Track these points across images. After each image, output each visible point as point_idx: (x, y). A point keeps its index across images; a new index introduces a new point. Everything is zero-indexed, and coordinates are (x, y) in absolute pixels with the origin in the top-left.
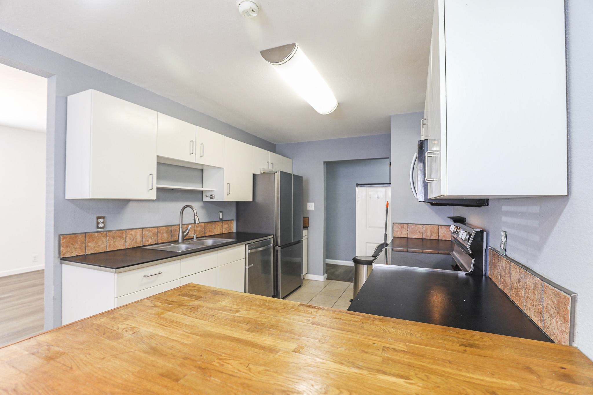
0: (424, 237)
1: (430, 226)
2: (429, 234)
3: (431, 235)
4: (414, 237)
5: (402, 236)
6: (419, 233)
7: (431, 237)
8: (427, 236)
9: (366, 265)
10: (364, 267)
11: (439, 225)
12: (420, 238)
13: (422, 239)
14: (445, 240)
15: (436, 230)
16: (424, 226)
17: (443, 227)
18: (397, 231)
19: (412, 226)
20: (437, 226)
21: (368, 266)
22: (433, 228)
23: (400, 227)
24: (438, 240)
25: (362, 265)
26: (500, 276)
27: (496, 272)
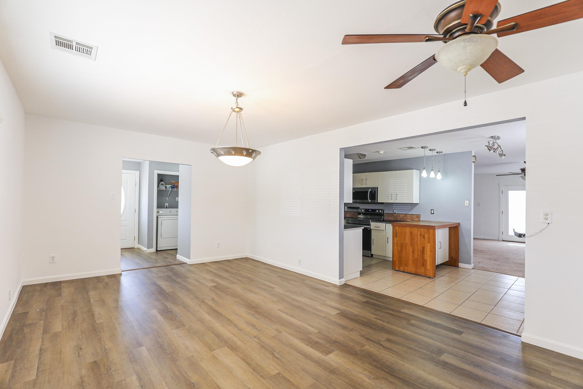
26: (394, 218)
27: (391, 217)
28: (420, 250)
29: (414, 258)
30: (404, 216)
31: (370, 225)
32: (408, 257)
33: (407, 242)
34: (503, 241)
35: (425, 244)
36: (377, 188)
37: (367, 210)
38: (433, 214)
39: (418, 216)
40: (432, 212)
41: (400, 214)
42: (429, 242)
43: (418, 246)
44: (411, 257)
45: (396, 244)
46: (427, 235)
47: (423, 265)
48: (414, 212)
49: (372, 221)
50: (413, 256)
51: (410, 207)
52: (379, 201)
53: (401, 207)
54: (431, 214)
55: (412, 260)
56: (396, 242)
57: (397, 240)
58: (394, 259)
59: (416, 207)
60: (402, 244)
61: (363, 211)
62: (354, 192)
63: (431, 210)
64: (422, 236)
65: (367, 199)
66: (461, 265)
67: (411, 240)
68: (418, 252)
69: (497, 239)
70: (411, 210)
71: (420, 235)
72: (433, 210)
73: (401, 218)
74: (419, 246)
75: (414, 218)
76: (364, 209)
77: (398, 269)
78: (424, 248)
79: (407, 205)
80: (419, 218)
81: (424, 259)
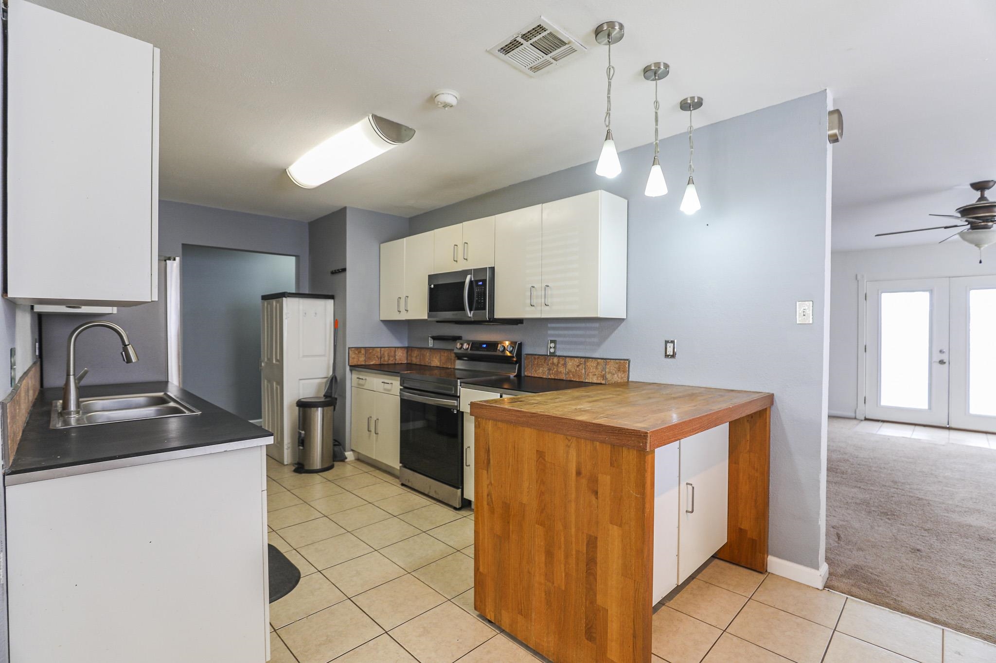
0: (382, 362)
1: (387, 349)
2: (386, 358)
3: (389, 359)
4: (372, 363)
5: (359, 364)
6: (377, 359)
7: (388, 361)
8: (384, 361)
9: (321, 407)
10: (318, 410)
11: (395, 347)
12: (378, 363)
13: (379, 364)
14: (401, 364)
15: (393, 353)
16: (382, 349)
17: (399, 349)
18: (354, 358)
19: (369, 350)
20: (394, 349)
21: (325, 408)
22: (391, 351)
23: (356, 352)
24: (395, 364)
25: (315, 409)
26: (549, 370)
27: (541, 369)
28: (578, 552)
29: (553, 583)
30: (578, 366)
31: (456, 397)
32: (529, 572)
33: (525, 500)
34: (866, 419)
35: (597, 523)
36: (492, 269)
37: (476, 345)
38: (673, 356)
39: (623, 365)
40: (670, 352)
41: (567, 359)
42: (617, 519)
43: (566, 527)
44: (539, 578)
45: (485, 503)
46: (608, 478)
47: (590, 634)
48: (609, 349)
49: (467, 384)
50: (549, 576)
51: (596, 332)
52: (500, 313)
53: (571, 332)
54: (667, 356)
55: (543, 595)
56: (485, 494)
57: (491, 483)
58: (481, 570)
59: (616, 332)
60: (506, 507)
61: (465, 346)
62: (432, 286)
63: (667, 342)
64: (584, 481)
65: (463, 309)
66: (775, 564)
67: (542, 494)
68: (567, 557)
69: (852, 415)
70: (599, 344)
71: (579, 473)
72: (673, 342)
73: (570, 371)
74: (573, 530)
75: (609, 373)
76: (468, 342)
77: (493, 615)
78: (592, 543)
79: (589, 325)
80: (624, 372)
81: (593, 602)
